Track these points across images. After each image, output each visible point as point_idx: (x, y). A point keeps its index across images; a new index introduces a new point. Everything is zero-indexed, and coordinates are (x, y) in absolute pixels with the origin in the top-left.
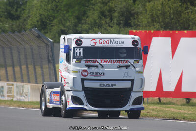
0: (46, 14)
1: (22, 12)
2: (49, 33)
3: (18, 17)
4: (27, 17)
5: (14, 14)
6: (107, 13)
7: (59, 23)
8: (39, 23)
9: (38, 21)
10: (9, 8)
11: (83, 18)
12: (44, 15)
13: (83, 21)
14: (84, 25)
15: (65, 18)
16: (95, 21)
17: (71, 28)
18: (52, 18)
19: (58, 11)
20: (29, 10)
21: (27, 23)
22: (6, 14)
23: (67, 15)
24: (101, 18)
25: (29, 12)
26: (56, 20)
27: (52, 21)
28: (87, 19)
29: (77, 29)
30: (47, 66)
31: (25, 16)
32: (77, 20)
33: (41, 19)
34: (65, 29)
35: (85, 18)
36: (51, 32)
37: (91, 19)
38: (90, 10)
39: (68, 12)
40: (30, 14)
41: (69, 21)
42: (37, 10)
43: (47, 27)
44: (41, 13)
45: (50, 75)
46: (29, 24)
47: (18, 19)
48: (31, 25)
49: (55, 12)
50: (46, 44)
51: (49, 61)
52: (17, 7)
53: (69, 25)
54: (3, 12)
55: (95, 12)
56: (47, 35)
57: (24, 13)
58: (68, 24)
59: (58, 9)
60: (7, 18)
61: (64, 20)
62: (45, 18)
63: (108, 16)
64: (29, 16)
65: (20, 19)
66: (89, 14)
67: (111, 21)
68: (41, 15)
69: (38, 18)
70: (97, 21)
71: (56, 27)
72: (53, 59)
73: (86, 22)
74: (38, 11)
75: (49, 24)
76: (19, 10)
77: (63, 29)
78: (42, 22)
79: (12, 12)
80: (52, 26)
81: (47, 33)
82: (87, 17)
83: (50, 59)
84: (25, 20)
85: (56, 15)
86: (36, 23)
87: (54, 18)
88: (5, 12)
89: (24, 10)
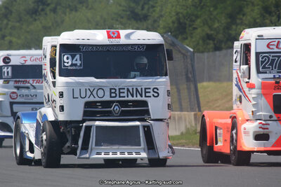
0: (185, 11)
1: (151, 10)
2: (189, 38)
3: (145, 18)
4: (158, 17)
5: (140, 13)
6: (273, 9)
7: (204, 24)
8: (176, 25)
9: (173, 22)
10: (133, 5)
11: (238, 17)
12: (182, 13)
13: (238, 21)
14: (239, 27)
15: (212, 17)
16: (255, 21)
17: (221, 32)
18: (194, 18)
19: (202, 8)
20: (162, 7)
21: (159, 26)
22: (128, 13)
23: (215, 13)
24: (264, 16)
25: (161, 11)
26: (199, 20)
27: (194, 21)
28: (244, 18)
29: (230, 32)
30: (185, 86)
31: (156, 15)
32: (229, 20)
33: (178, 19)
34: (212, 32)
35: (241, 16)
36: (192, 37)
37: (249, 17)
38: (247, 5)
39: (216, 8)
40: (163, 13)
41: (218, 21)
42: (173, 6)
43: (187, 30)
44: (179, 10)
45: (190, 98)
46: (161, 26)
47: (145, 20)
48: (164, 28)
49: (199, 9)
50: (184, 55)
51: (188, 79)
52: (145, 4)
53: (218, 27)
54: (123, 10)
55: (256, 7)
56: (187, 41)
57: (154, 11)
58: (216, 25)
59: (202, 4)
60: (129, 19)
61: (211, 19)
62: (184, 17)
63: (274, 14)
64: (161, 16)
65: (148, 20)
66: (247, 10)
67: (279, 20)
68: (177, 14)
69: (174, 18)
70: (258, 21)
71: (199, 30)
72: (194, 76)
73: (242, 22)
74: (174, 8)
75: (190, 26)
76: (146, 7)
77: (209, 32)
78: (180, 23)
79: (136, 11)
80: (195, 28)
81: (187, 38)
82: (244, 15)
83: (190, 76)
84: (155, 21)
85: (199, 13)
86: (171, 25)
87: (197, 17)
88: (126, 11)
89: (153, 7)
